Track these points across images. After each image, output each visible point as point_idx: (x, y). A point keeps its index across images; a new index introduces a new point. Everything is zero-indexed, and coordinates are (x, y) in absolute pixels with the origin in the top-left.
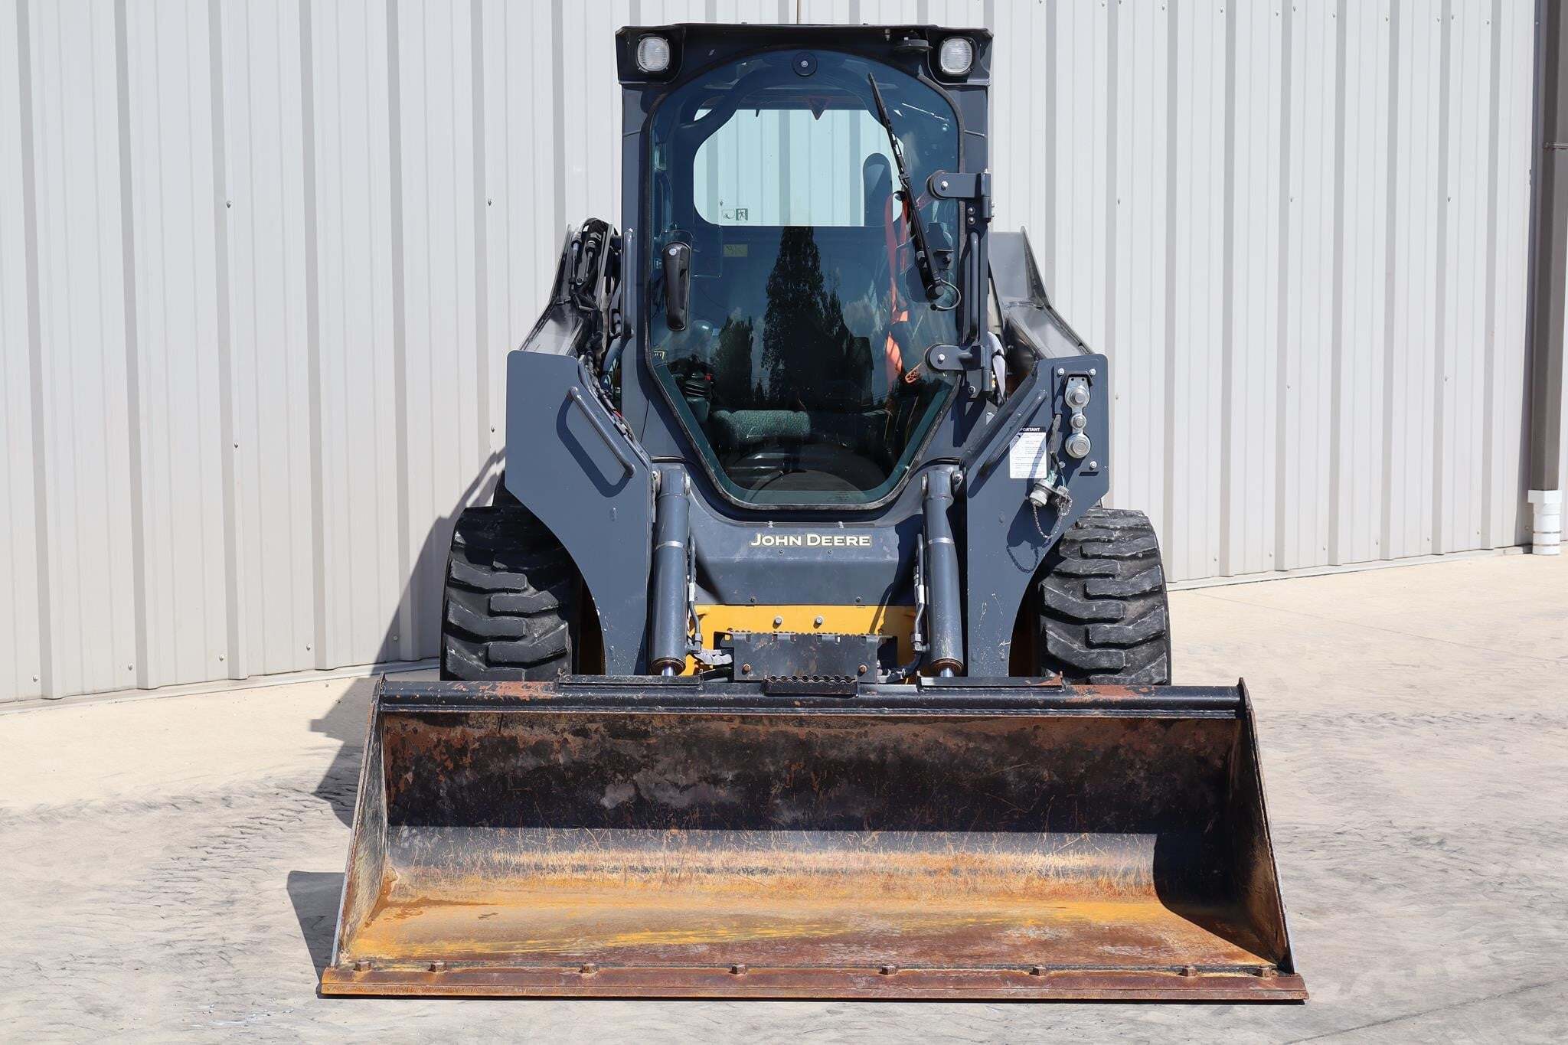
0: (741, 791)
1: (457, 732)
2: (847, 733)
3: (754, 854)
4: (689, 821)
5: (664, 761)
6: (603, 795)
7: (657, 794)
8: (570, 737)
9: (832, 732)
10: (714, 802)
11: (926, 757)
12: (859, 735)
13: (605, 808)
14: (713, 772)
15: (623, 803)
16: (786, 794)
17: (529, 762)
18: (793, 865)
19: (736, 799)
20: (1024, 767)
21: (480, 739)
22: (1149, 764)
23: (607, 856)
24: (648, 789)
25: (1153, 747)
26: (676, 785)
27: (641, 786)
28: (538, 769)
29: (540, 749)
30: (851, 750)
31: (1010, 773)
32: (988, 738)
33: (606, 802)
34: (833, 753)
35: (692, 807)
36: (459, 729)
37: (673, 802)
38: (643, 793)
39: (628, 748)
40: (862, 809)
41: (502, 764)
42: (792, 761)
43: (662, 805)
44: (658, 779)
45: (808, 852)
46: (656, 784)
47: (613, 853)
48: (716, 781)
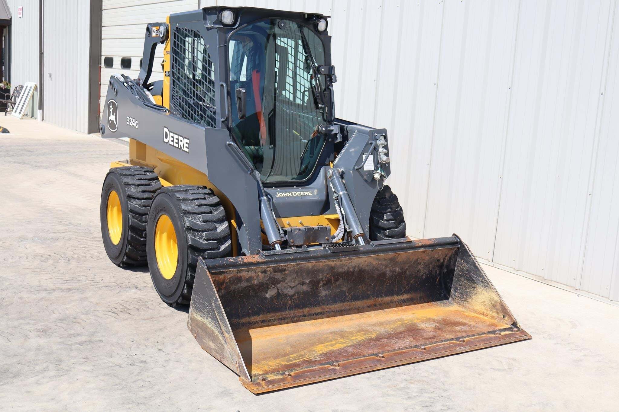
0: (310, 286)
1: (222, 276)
2: (346, 262)
3: (316, 308)
4: (294, 299)
5: (289, 278)
6: (267, 293)
7: (284, 290)
8: (260, 274)
9: (341, 263)
10: (301, 291)
11: (366, 268)
12: (349, 263)
13: (267, 298)
14: (303, 281)
15: (273, 296)
16: (323, 286)
17: (244, 284)
18: (328, 310)
19: (309, 289)
20: (392, 268)
21: (230, 278)
22: (425, 263)
23: (271, 315)
24: (281, 289)
25: (427, 257)
26: (290, 287)
27: (279, 288)
28: (247, 287)
29: (249, 279)
30: (346, 268)
31: (388, 271)
32: (385, 260)
33: (268, 296)
34: (340, 270)
35: (295, 294)
36: (223, 275)
37: (289, 293)
38: (280, 291)
39: (279, 276)
40: (345, 288)
41: (235, 286)
42: (327, 274)
43: (285, 294)
44: (285, 285)
45: (332, 305)
46: (284, 287)
47: (272, 314)
48: (303, 284)
